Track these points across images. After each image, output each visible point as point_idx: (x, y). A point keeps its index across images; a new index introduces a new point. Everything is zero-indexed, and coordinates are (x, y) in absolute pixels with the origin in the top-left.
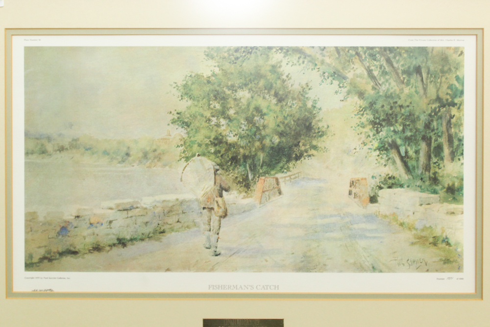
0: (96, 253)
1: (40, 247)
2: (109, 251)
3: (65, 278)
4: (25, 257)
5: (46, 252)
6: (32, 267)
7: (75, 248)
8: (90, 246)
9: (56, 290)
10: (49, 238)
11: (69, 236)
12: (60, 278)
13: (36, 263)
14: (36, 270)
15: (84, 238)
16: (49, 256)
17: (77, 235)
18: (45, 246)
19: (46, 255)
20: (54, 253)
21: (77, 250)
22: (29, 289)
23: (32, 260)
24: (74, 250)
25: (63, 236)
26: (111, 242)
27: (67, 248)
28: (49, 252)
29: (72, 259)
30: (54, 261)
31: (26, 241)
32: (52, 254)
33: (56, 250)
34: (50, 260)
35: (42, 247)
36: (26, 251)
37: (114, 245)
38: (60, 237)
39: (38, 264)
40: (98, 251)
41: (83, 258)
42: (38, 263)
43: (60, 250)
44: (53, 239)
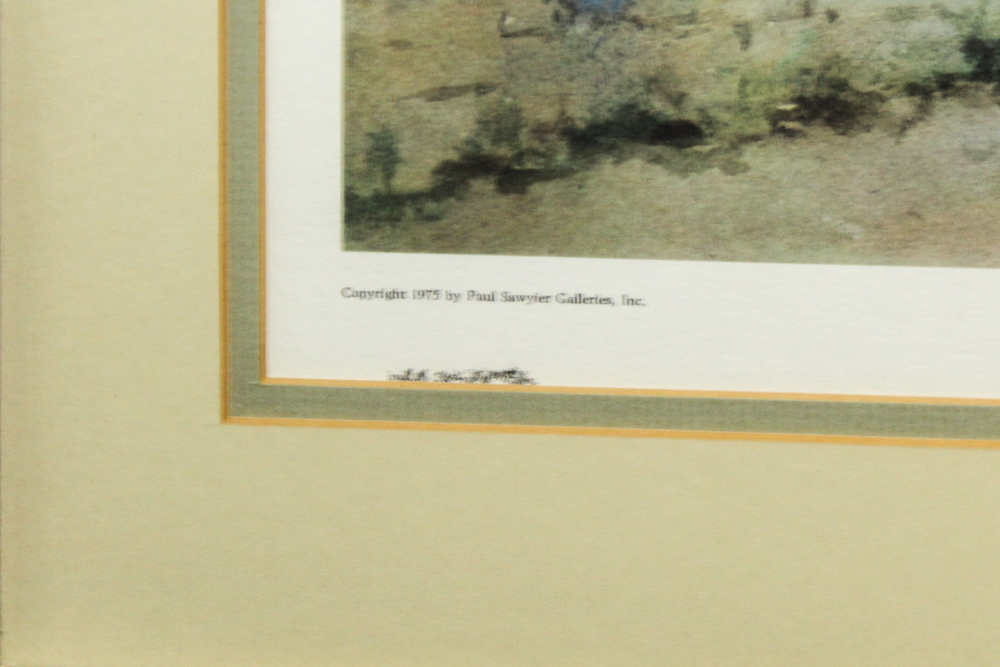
0: (821, 137)
1: (442, 94)
2: (906, 125)
3: (607, 301)
4: (349, 157)
5: (484, 123)
6: (394, 220)
7: (678, 100)
8: (782, 91)
9: (549, 375)
10: (506, 35)
11: (638, 23)
12: (579, 299)
13: (415, 197)
14: (416, 246)
15: (744, 33)
16: (504, 151)
17: (692, 18)
18: (481, 89)
19: (487, 147)
20: (540, 131)
21: (692, 116)
22: (372, 369)
23: (389, 174)
24: (670, 112)
25: (598, 22)
26: (922, 67)
27: (625, 98)
28: (503, 125)
29: (660, 176)
30: (536, 189)
31: (356, 53)
32: (525, 139)
33: (548, 115)
34: (512, 179)
35: (462, 90)
36: (351, 119)
37: (946, 83)
38: (581, 28)
39: (431, 207)
40: (831, 122)
41: (732, 169)
42: (434, 194)
43: (580, 113)
44: (534, 42)
